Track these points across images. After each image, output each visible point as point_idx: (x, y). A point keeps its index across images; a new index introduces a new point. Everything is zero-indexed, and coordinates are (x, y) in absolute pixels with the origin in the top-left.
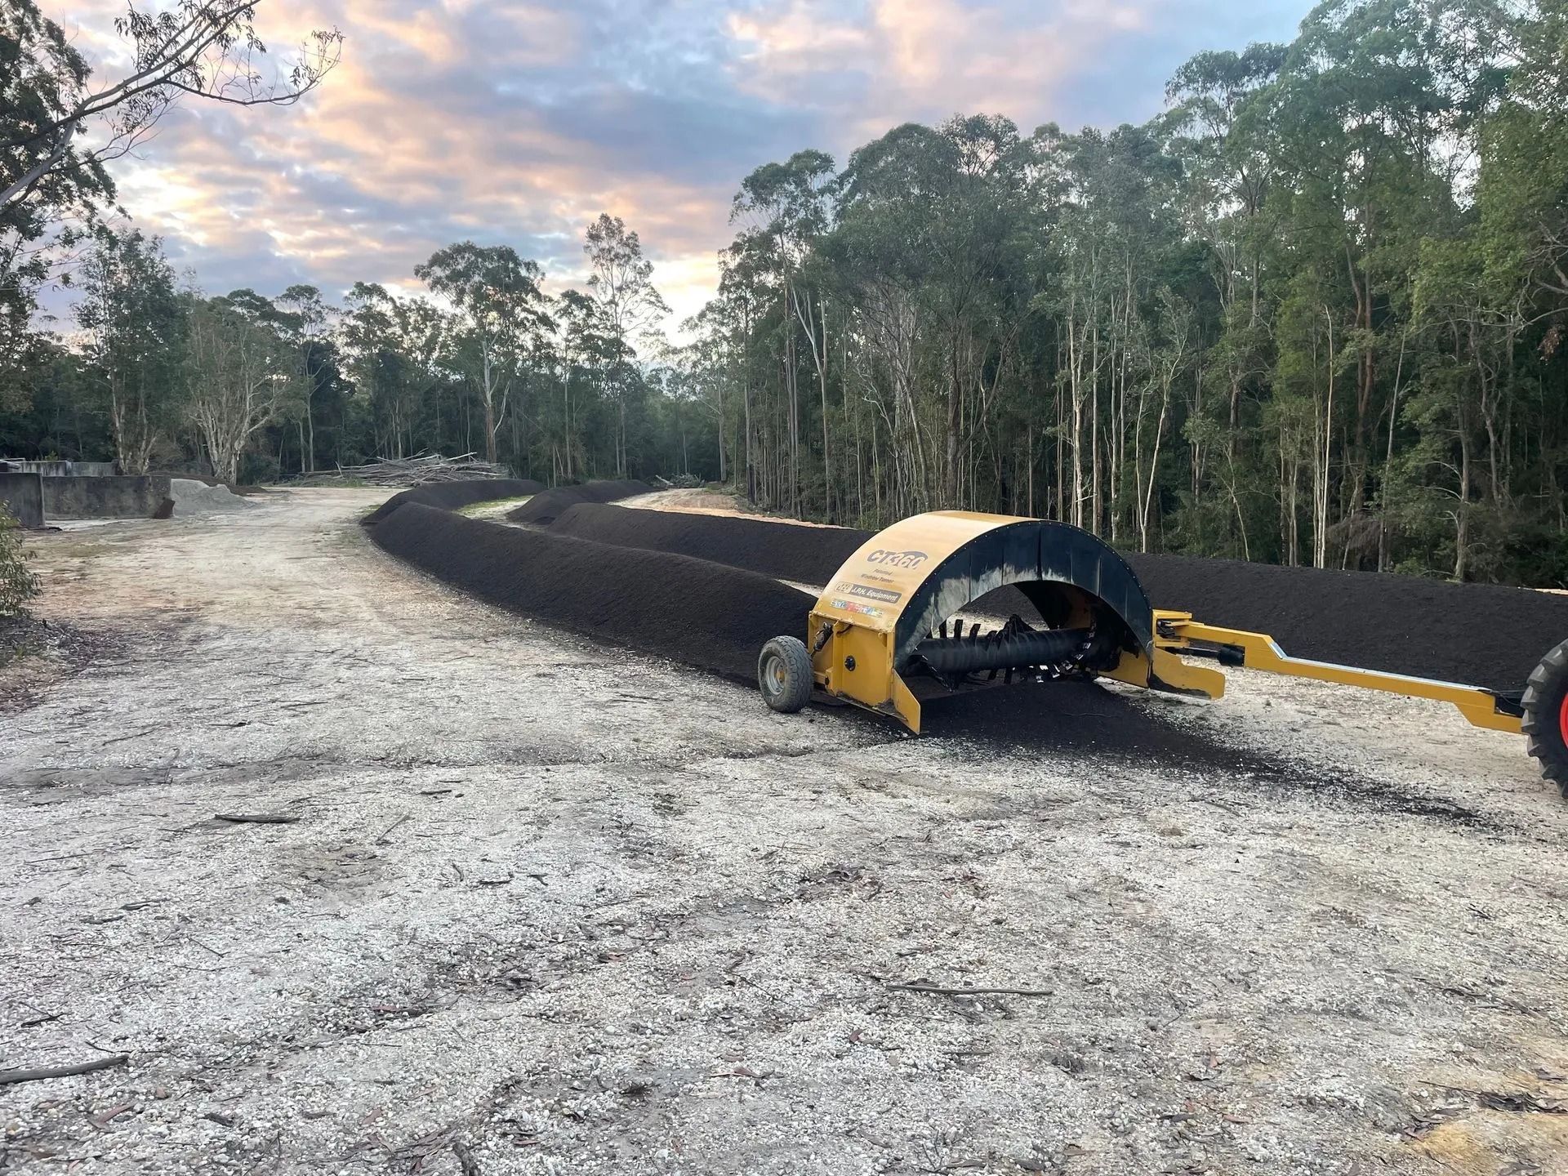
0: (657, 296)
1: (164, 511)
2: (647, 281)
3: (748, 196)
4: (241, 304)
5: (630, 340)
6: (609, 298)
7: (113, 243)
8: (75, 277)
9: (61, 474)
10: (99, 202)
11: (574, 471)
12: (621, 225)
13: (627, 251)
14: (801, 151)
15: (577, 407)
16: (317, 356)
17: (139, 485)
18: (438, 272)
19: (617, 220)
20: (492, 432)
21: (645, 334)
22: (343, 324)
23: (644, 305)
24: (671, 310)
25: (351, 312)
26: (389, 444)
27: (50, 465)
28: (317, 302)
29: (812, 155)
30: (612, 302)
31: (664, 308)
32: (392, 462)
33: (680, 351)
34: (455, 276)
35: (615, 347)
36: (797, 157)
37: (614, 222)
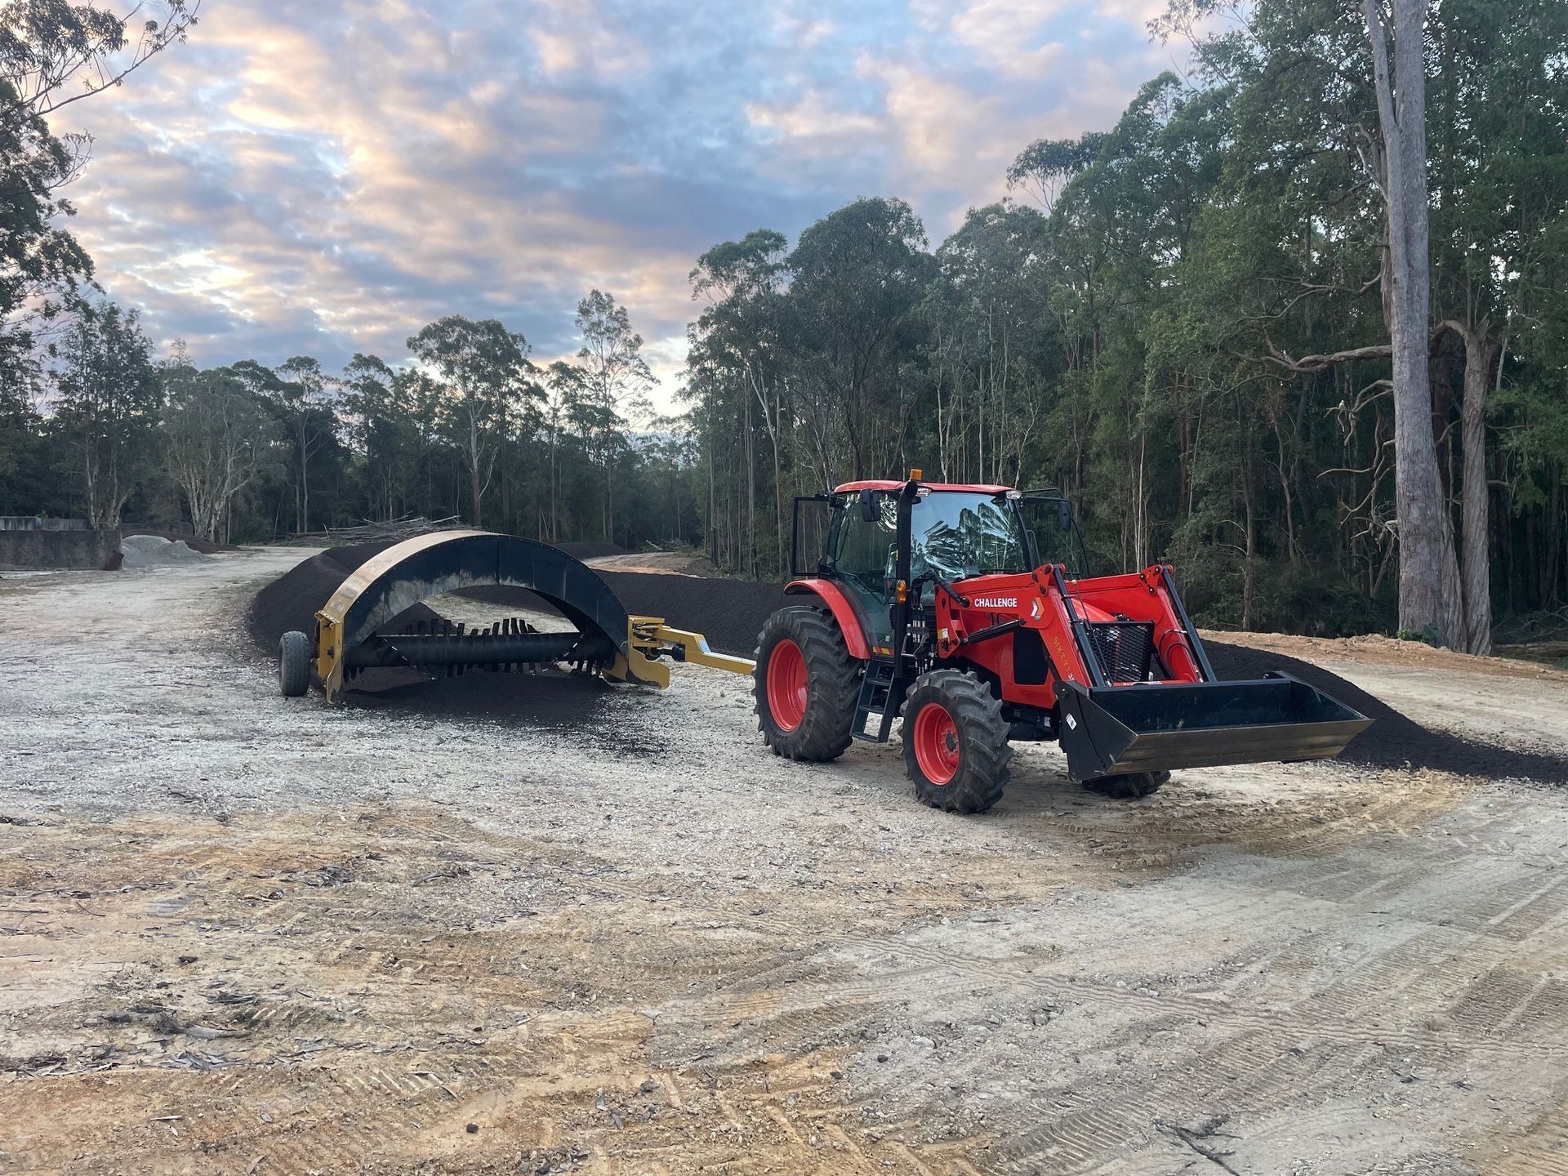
0: (646, 368)
1: (114, 563)
2: (636, 353)
3: (706, 274)
4: (246, 375)
5: (619, 411)
6: (600, 369)
7: (90, 315)
8: (59, 348)
9: (30, 528)
10: (79, 278)
11: (559, 535)
12: (612, 300)
13: (616, 325)
14: (755, 230)
15: (563, 473)
16: (314, 424)
17: (91, 538)
18: (432, 344)
19: (608, 295)
20: (478, 497)
21: (634, 404)
22: (340, 393)
23: (632, 377)
24: (659, 381)
25: (349, 382)
26: (381, 507)
27: (19, 521)
28: (316, 372)
29: (765, 235)
30: (603, 374)
31: (653, 380)
32: (377, 524)
33: (674, 420)
34: (445, 348)
35: (607, 416)
36: (750, 236)
37: (605, 298)
